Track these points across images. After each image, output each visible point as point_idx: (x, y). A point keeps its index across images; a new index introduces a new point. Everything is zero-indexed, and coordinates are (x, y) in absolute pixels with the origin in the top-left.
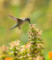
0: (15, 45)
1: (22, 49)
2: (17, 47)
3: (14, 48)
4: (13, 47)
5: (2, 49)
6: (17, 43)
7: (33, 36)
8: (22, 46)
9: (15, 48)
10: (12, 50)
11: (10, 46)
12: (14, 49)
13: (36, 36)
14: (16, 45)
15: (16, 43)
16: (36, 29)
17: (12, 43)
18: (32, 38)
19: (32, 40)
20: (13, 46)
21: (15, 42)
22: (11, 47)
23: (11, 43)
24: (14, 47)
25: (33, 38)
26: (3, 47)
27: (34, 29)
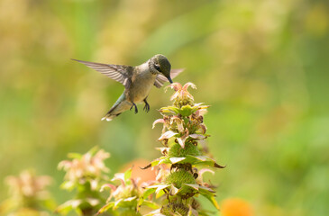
0: (84, 170)
1: (120, 189)
2: (93, 177)
3: (82, 182)
4: (78, 179)
5: (21, 185)
6: (94, 162)
7: (181, 135)
8: (120, 176)
9: (88, 186)
10: (74, 190)
11: (66, 177)
12: (81, 189)
13: (193, 136)
14: (92, 170)
15: (91, 162)
16: (196, 105)
17: (75, 162)
18: (176, 141)
19: (178, 151)
20: (79, 173)
21: (88, 156)
22: (68, 180)
23: (71, 160)
24: (84, 177)
25: (181, 142)
26: (26, 176)
27: (188, 106)
